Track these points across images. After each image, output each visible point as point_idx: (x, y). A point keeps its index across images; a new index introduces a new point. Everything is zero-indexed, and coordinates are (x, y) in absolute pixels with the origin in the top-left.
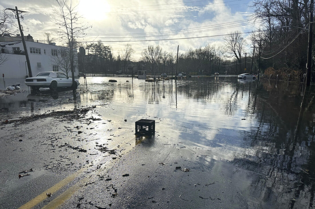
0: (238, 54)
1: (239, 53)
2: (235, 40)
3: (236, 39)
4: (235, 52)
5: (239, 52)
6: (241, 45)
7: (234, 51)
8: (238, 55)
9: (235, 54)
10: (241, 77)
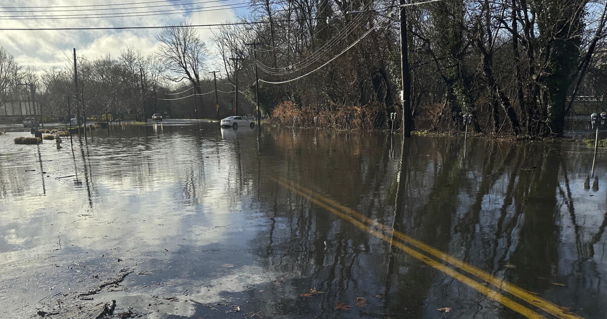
0: (193, 73)
1: (195, 72)
2: (183, 43)
3: (185, 39)
4: (185, 68)
5: (193, 69)
6: (196, 54)
7: (183, 67)
8: (193, 76)
9: (188, 73)
10: (226, 123)
